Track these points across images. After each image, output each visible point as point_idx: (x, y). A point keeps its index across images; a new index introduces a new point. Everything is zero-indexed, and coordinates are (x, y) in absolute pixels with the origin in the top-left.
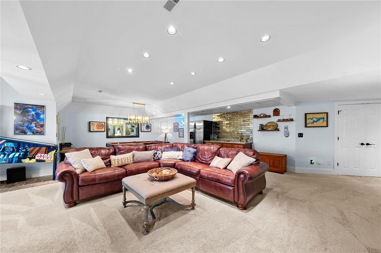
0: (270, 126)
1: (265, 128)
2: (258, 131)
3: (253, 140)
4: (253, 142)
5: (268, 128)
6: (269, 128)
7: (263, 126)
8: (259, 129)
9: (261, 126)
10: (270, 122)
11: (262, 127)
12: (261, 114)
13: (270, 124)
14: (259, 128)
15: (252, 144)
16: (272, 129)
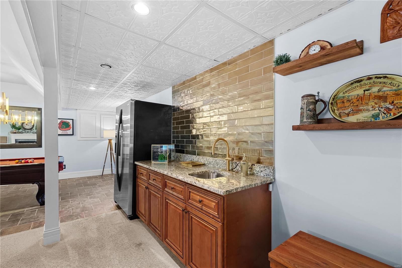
0: (360, 99)
1: (328, 116)
2: (295, 128)
3: (274, 170)
4: (277, 176)
5: (348, 115)
6: (357, 111)
7: (320, 107)
8: (301, 121)
9: (308, 104)
10: (359, 81)
11: (315, 110)
12: (309, 46)
13: (360, 92)
14: (302, 114)
15: (271, 186)
16: (376, 116)
